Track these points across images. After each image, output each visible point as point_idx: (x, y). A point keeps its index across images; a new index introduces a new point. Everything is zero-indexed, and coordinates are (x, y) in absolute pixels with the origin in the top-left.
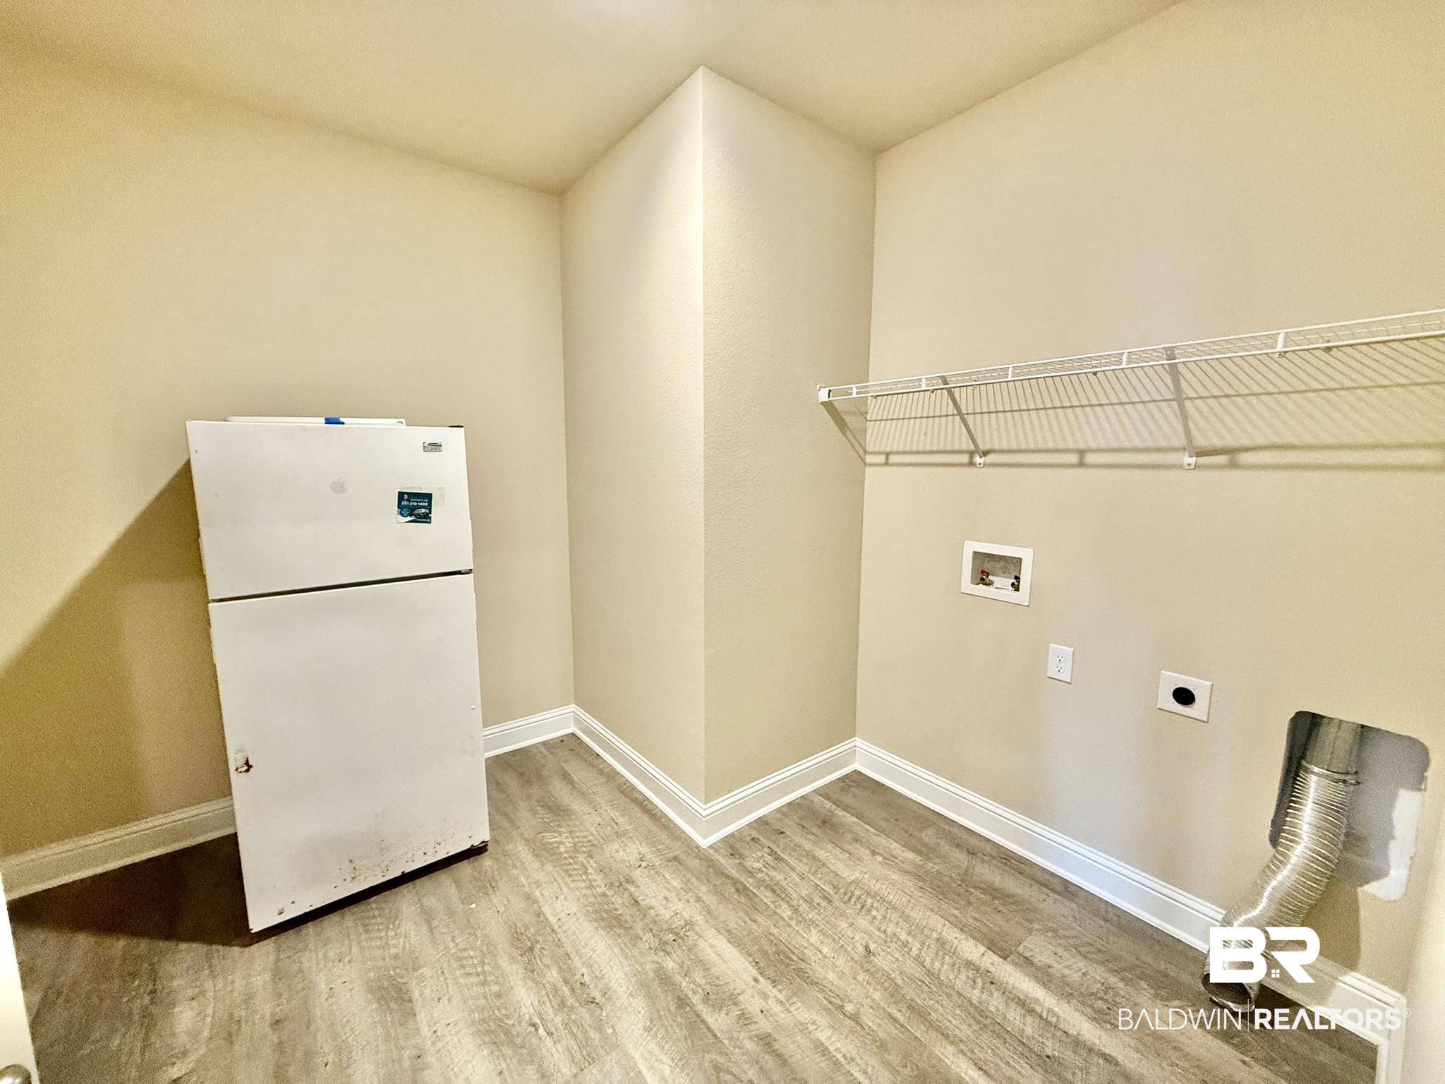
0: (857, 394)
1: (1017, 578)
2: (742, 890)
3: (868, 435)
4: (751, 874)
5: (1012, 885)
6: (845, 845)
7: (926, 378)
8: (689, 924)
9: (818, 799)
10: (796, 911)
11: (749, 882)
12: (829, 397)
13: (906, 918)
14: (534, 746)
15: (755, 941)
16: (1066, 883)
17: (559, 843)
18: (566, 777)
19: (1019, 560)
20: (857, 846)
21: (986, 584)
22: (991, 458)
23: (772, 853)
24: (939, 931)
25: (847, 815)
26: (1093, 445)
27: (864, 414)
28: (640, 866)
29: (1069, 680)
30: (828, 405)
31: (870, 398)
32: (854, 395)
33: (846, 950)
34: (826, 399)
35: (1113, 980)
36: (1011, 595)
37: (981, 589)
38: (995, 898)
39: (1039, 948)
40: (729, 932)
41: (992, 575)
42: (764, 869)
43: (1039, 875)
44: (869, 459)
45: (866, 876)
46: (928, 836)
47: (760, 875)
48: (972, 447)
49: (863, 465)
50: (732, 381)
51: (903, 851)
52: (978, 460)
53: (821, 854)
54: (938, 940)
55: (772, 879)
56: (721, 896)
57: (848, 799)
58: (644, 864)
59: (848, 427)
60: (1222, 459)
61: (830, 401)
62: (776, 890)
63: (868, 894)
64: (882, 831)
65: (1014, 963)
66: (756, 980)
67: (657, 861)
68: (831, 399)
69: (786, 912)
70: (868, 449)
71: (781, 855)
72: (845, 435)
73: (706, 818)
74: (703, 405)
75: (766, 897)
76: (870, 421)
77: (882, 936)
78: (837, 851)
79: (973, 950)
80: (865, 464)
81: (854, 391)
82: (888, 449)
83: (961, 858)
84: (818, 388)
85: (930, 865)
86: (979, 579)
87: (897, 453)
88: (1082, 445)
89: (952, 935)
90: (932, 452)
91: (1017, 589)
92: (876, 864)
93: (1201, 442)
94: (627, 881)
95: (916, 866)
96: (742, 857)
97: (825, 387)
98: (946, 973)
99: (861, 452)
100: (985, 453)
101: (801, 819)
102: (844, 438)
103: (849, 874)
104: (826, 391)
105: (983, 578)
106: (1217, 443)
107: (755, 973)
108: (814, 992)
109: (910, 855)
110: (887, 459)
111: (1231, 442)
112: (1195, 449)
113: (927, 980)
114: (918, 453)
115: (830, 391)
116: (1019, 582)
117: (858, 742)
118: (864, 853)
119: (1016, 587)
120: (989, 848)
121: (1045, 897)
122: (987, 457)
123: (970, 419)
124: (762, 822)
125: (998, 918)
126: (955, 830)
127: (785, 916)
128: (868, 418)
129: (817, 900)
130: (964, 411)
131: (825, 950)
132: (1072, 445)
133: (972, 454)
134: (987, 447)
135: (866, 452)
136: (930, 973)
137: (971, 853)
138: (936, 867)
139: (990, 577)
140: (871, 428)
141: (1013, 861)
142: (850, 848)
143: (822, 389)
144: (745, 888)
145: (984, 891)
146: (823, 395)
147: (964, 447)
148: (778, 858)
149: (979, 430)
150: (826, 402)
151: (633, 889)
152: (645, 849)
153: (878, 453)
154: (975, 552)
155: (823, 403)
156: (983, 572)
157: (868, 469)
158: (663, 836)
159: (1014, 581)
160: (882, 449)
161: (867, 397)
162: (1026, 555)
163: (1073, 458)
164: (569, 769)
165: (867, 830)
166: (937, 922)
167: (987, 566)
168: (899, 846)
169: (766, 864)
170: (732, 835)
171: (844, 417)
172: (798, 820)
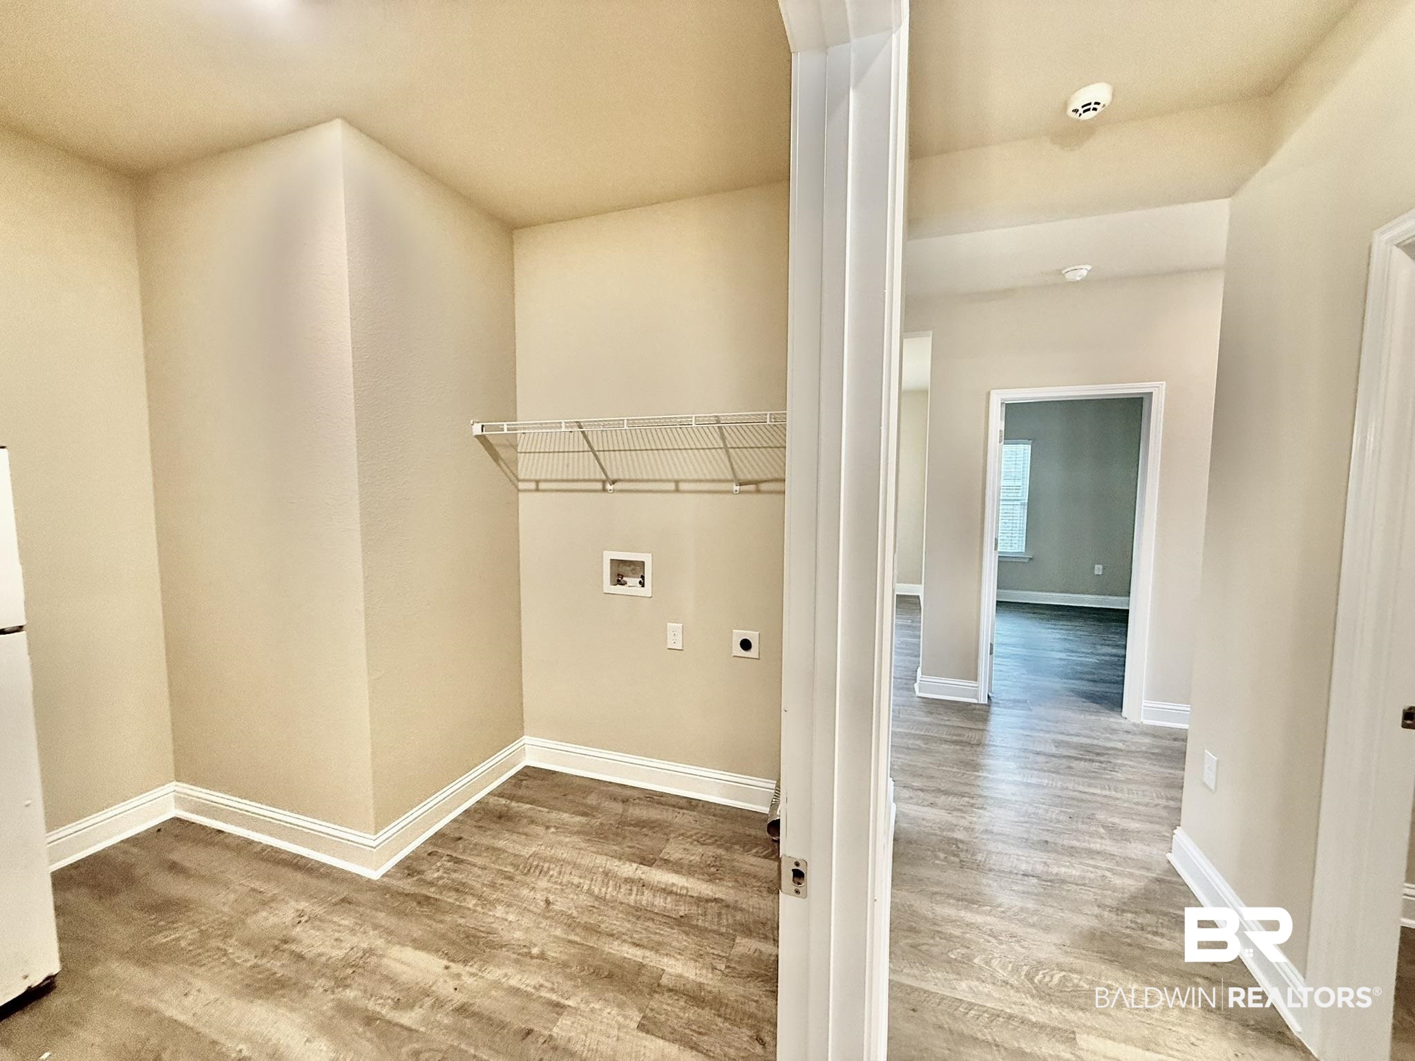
0: (508, 430)
1: (643, 577)
2: (425, 901)
3: (520, 465)
4: (431, 884)
5: (653, 814)
6: (521, 830)
7: (565, 422)
8: (370, 952)
9: (492, 800)
10: (480, 897)
11: (431, 892)
12: (482, 431)
13: (576, 866)
14: (113, 847)
15: (443, 936)
16: (690, 800)
17: (178, 939)
18: (174, 867)
19: (643, 563)
20: (533, 826)
21: (622, 584)
22: (618, 486)
23: (452, 858)
24: (604, 865)
25: (522, 804)
26: (683, 477)
27: (515, 447)
28: (299, 922)
29: (681, 648)
30: (482, 439)
31: (519, 435)
32: (506, 431)
33: (529, 911)
34: (480, 433)
35: (721, 851)
36: (639, 591)
37: (619, 589)
38: (644, 827)
39: (674, 851)
40: (414, 940)
41: (626, 576)
42: (445, 875)
43: (673, 801)
44: (521, 486)
45: (543, 847)
46: (592, 800)
47: (441, 882)
48: (604, 477)
49: (516, 490)
50: (385, 412)
51: (572, 817)
52: (609, 487)
53: (501, 844)
54: (603, 872)
55: (453, 880)
56: (401, 914)
57: (520, 792)
58: (304, 919)
59: (501, 458)
60: (752, 487)
61: (484, 435)
62: (460, 889)
63: (545, 861)
64: (552, 808)
65: (659, 867)
66: (447, 968)
67: (319, 910)
68: (484, 433)
69: (471, 902)
70: (521, 477)
71: (461, 857)
72: (499, 465)
73: (377, 848)
74: (355, 435)
75: (450, 898)
76: (521, 453)
77: (559, 887)
78: (515, 837)
79: (629, 869)
80: (518, 490)
81: (505, 427)
82: (538, 478)
83: (618, 807)
84: (472, 423)
85: (593, 821)
86: (616, 580)
87: (546, 481)
88: (677, 477)
89: (615, 865)
90: (573, 481)
91: (643, 586)
92: (551, 835)
93: (742, 477)
94: (286, 942)
95: (583, 825)
96: (420, 872)
97: (478, 422)
98: (610, 892)
99: (514, 479)
100: (614, 482)
101: (477, 821)
102: (498, 468)
103: (526, 852)
104: (480, 426)
105: (619, 580)
106: (749, 477)
107: (445, 962)
108: (504, 952)
109: (578, 819)
110: (537, 485)
111: (756, 477)
112: (738, 480)
113: (596, 904)
114: (563, 481)
115: (483, 426)
116: (644, 580)
117: (526, 739)
118: (540, 830)
119: (642, 584)
120: (636, 794)
121: (677, 814)
122: (615, 484)
123: (601, 455)
124: (439, 835)
125: (647, 841)
126: (611, 789)
127: (470, 906)
128: (519, 451)
129: (500, 881)
130: (596, 449)
131: (511, 917)
132: (670, 477)
133: (604, 482)
134: (615, 477)
135: (519, 480)
136: (597, 898)
137: (625, 801)
138: (599, 820)
139: (624, 579)
140: (522, 458)
141: (655, 797)
142: (526, 830)
143: (475, 424)
144: (428, 898)
145: (636, 825)
146: (477, 429)
147: (598, 477)
148: (458, 861)
149: (608, 464)
150: (480, 436)
151: (293, 947)
152: (303, 905)
153: (530, 481)
154: (611, 560)
155: (477, 436)
156: (619, 575)
157: (521, 495)
158: (324, 884)
159: (641, 579)
160: (532, 477)
161: (516, 433)
162: (646, 558)
163: (672, 486)
164: (175, 856)
165: (540, 811)
166: (601, 860)
167: (623, 569)
168: (568, 815)
169: (447, 871)
170: (408, 858)
171: (497, 448)
172: (474, 823)
